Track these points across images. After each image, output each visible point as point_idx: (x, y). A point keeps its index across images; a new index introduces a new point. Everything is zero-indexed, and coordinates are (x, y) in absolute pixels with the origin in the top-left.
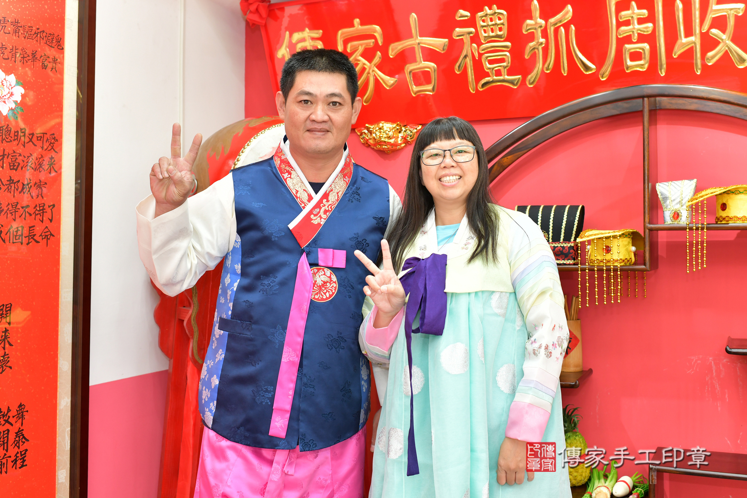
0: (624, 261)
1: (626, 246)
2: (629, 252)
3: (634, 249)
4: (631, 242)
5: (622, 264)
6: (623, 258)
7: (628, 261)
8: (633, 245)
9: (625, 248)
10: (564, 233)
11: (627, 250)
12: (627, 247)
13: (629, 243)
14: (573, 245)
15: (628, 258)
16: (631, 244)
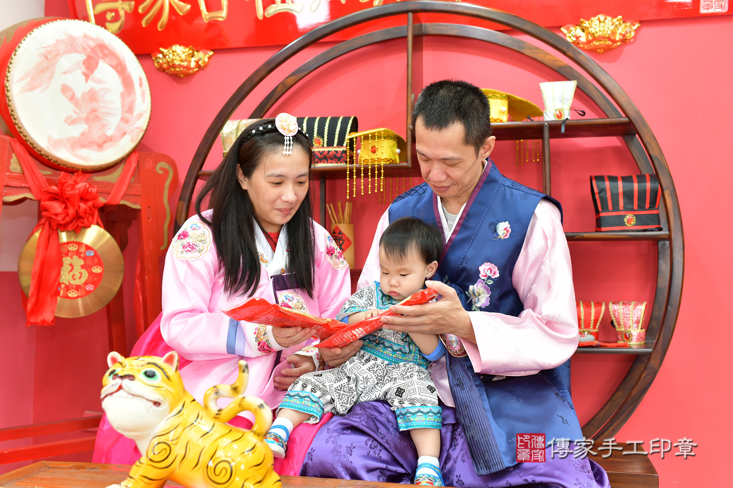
0: (389, 160)
1: (391, 147)
2: (395, 153)
3: (398, 151)
4: (396, 145)
5: (387, 163)
6: (389, 158)
7: (393, 161)
8: (398, 148)
9: (390, 149)
10: (338, 139)
11: (392, 151)
12: (393, 148)
13: (394, 145)
14: (345, 149)
15: (393, 159)
16: (396, 147)
